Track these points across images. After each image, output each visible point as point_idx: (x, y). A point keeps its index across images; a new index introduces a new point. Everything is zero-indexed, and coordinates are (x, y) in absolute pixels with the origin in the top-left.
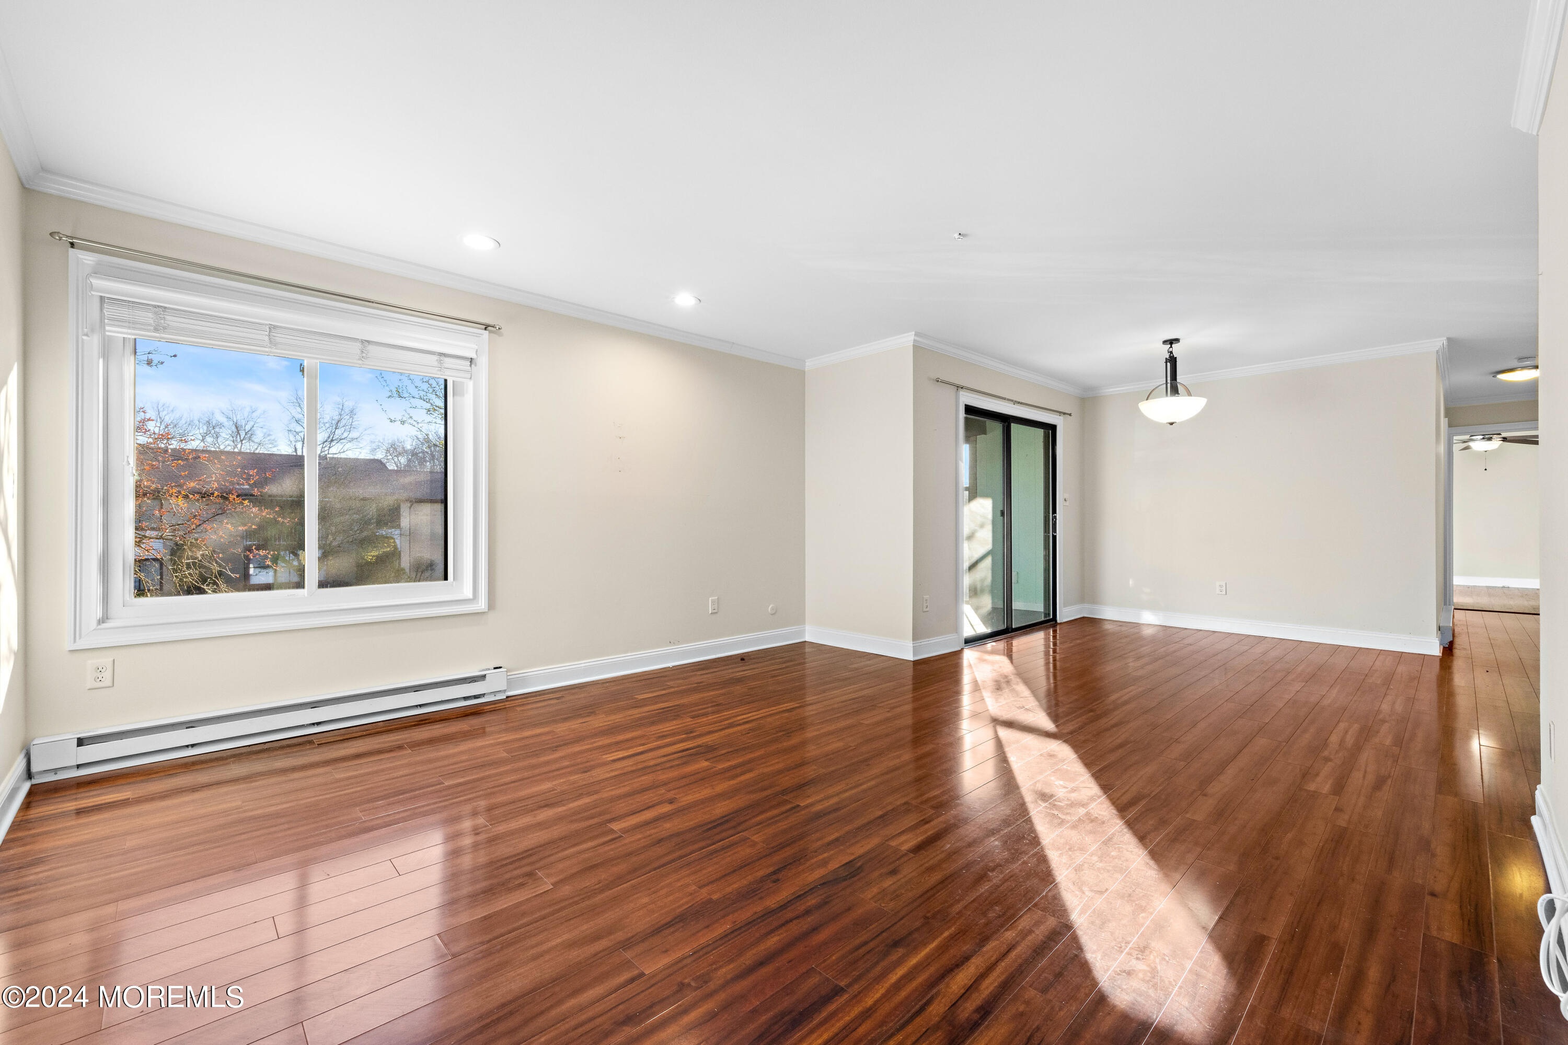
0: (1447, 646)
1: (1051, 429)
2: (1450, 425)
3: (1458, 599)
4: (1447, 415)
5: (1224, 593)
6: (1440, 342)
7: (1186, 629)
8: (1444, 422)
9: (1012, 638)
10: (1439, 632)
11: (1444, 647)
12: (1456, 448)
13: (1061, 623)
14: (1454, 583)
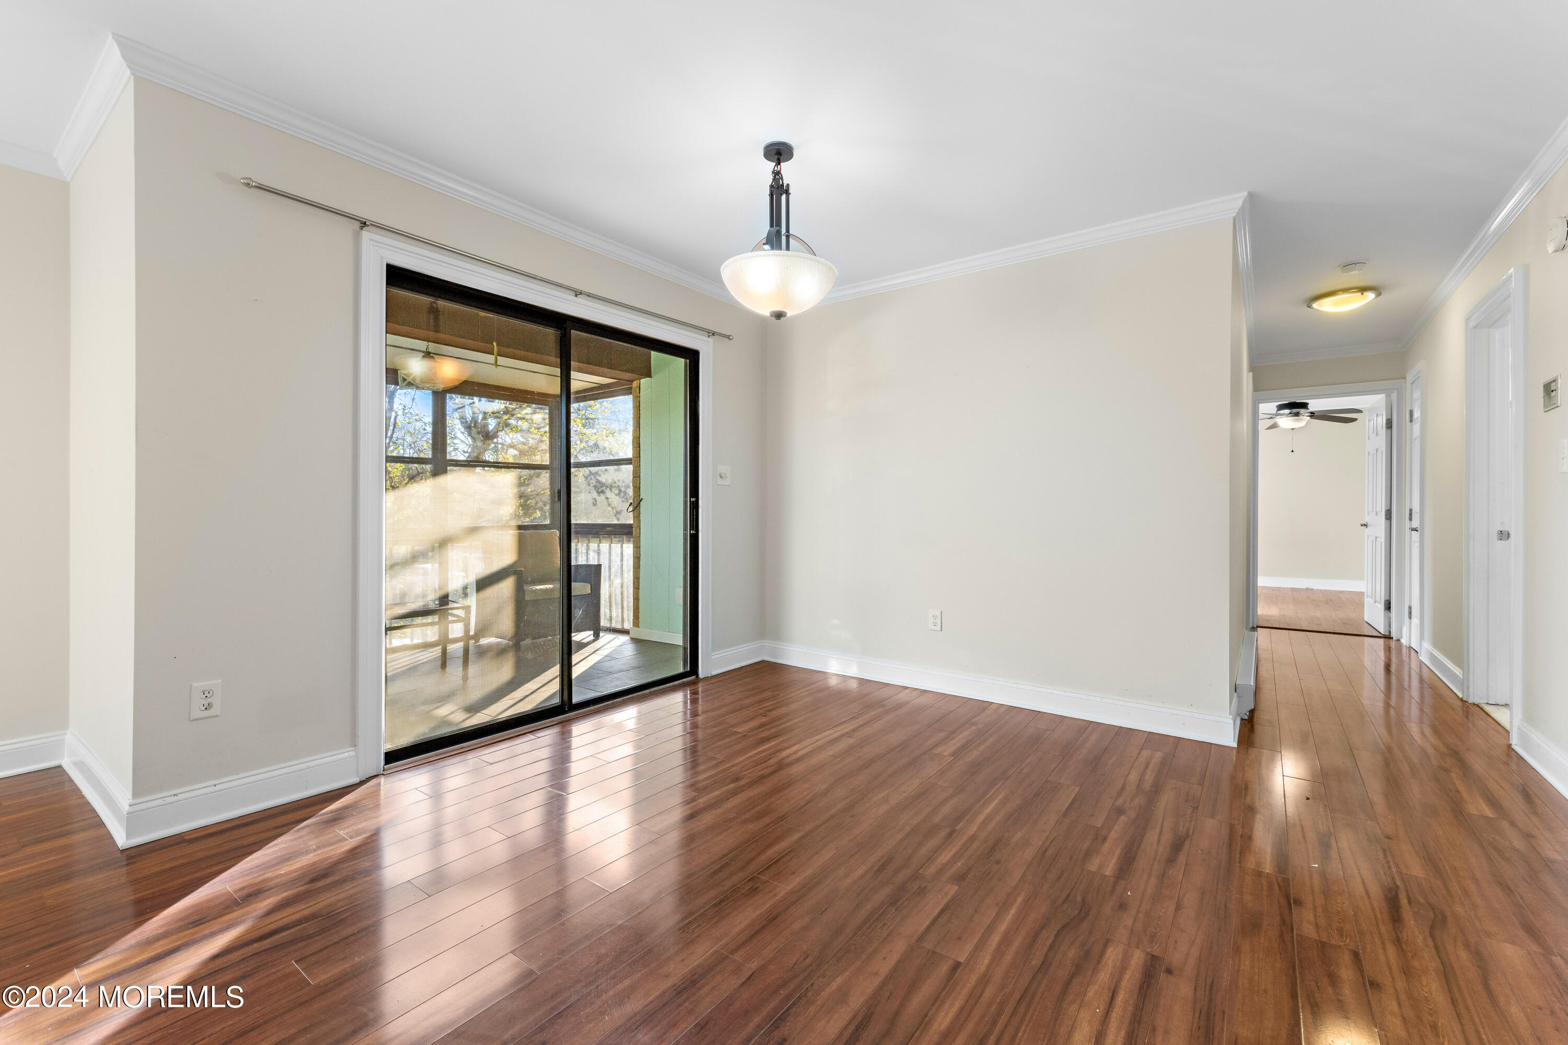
0: (1246, 717)
1: (692, 356)
2: (1256, 389)
3: (1264, 610)
4: (1252, 368)
5: (938, 628)
6: (1236, 201)
7: (888, 685)
8: (1247, 379)
9: (570, 721)
10: (1235, 695)
11: (1242, 719)
12: (1263, 425)
13: (706, 679)
14: (1258, 585)
